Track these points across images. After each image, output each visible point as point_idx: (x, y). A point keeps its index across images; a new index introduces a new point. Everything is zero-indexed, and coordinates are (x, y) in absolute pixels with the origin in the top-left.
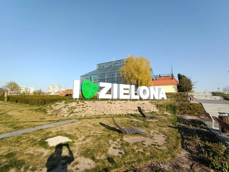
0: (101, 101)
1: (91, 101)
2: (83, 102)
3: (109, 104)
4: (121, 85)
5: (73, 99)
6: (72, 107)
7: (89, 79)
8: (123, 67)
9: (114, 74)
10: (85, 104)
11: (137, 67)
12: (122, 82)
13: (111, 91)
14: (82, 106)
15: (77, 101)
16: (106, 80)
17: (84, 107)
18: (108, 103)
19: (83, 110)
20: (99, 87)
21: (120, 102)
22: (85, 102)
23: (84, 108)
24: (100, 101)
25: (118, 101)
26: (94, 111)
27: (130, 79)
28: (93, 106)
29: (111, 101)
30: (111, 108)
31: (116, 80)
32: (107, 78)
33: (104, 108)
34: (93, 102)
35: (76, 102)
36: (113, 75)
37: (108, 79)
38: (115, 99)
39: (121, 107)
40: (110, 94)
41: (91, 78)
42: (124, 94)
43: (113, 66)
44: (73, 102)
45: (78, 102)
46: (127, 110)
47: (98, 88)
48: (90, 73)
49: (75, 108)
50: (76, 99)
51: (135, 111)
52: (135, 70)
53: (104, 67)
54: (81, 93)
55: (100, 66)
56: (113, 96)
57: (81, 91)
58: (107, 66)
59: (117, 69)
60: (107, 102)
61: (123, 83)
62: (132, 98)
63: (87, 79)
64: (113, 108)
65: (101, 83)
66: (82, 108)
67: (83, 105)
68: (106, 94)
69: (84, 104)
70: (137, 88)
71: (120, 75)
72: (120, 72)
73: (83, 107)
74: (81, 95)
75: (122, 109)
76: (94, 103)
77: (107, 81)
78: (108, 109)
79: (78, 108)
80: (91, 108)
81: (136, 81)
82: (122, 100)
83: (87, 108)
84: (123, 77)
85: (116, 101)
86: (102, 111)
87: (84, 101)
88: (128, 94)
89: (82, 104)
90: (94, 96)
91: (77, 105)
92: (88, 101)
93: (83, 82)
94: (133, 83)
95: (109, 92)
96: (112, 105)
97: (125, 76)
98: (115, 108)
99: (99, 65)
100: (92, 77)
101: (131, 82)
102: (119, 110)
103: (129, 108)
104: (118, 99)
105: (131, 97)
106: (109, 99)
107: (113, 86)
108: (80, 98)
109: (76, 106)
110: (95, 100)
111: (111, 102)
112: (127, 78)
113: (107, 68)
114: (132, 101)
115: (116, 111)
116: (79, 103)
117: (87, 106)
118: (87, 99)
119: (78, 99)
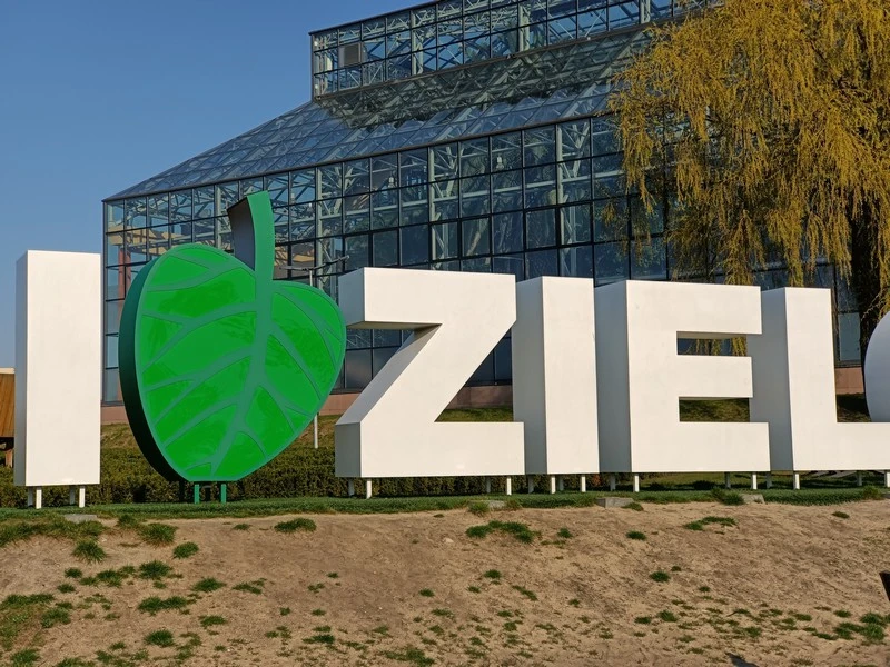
0: (391, 509)
1: (253, 512)
2: (159, 536)
3: (492, 553)
4: (642, 294)
5: (22, 504)
6: (12, 600)
7: (223, 227)
8: (660, 52)
9: (536, 145)
10: (183, 552)
12: (648, 249)
13: (507, 381)
14: (146, 590)
15: (76, 519)
16: (441, 240)
17: (175, 603)
18: (476, 533)
19: (161, 638)
20: (352, 332)
21: (634, 520)
22: (188, 529)
23: (174, 613)
24: (376, 509)
25: (614, 506)
26: (297, 639)
27: (756, 203)
28: (287, 575)
29: (513, 506)
30: (513, 601)
31: (570, 224)
32: (456, 205)
33: (425, 612)
34: (282, 527)
35: (62, 530)
36: (525, 168)
37: (460, 220)
38: (569, 482)
39: (660, 577)
40: (502, 410)
41: (239, 213)
42: (693, 409)
43: (527, 39)
44: (26, 533)
45: (94, 530)
46: (746, 623)
48: (224, 150)
49: (61, 616)
50: (59, 496)
51: (844, 631)
53: (408, 65)
54: (121, 414)
55: (352, 49)
57: (117, 392)
58: (449, 53)
59: (577, 88)
60: (460, 518)
61: (663, 271)
63: (194, 227)
64: (556, 600)
65: (372, 275)
66: (151, 606)
67: (153, 571)
68: (448, 415)
69: (162, 554)
71: (616, 158)
72: (625, 127)
73: (164, 595)
74: (130, 443)
75: (666, 616)
76: (300, 534)
77: (458, 243)
78: (481, 610)
79: (97, 607)
80: (260, 611)
81: (842, 228)
82: (660, 487)
83: (206, 604)
84: (663, 185)
85: (587, 502)
86: (400, 641)
87: (164, 514)
88: (737, 410)
89: (145, 554)
90: (296, 453)
91: (73, 573)
92: (222, 512)
93: (142, 277)
94: (795, 261)
95: (487, 393)
96: (547, 563)
97: (687, 171)
98: (580, 591)
99: (346, 37)
101: (774, 250)
102: (622, 630)
103: (769, 585)
104: (613, 480)
105: (781, 443)
106: (496, 483)
107: (530, 311)
108: (119, 478)
109: (65, 589)
110: (306, 500)
111: (517, 517)
112: (723, 195)
113: (440, 75)
114: (797, 500)
115: (592, 641)
116: (103, 541)
117: (208, 585)
118: (207, 496)
119: (82, 492)
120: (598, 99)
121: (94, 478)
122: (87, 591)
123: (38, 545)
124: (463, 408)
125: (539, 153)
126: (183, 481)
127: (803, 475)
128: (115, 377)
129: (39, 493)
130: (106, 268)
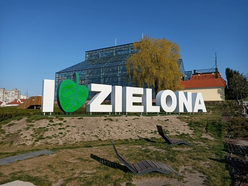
0: (94, 116)
1: (75, 116)
2: (61, 119)
3: (107, 122)
4: (128, 88)
5: (42, 114)
6: (40, 128)
7: (72, 77)
8: (132, 57)
9: (115, 68)
10: (64, 122)
11: (156, 58)
12: (130, 83)
13: (110, 99)
14: (59, 127)
15: (50, 117)
16: (102, 80)
17: (63, 128)
18: (105, 120)
19: (61, 133)
20: (89, 92)
21: (126, 118)
22: (65, 119)
23: (63, 130)
24: (92, 116)
25: (124, 116)
26: (80, 134)
27: (143, 77)
28: (79, 125)
29: (110, 116)
30: (110, 129)
31: (119, 79)
32: (104, 76)
33: (98, 130)
34: (78, 119)
35: (47, 118)
36: (114, 71)
37: (105, 78)
38: (118, 113)
39: (129, 126)
40: (109, 103)
41: (74, 75)
42: (134, 104)
43: (114, 54)
44: (42, 118)
45: (52, 118)
46: (140, 132)
47: (87, 94)
48: (73, 67)
49: (47, 130)
50: (47, 114)
51: (152, 133)
52: (152, 61)
53: (99, 57)
54: (56, 102)
55: (91, 54)
56: (114, 108)
57: (56, 99)
58: (104, 55)
59: (121, 61)
60: (103, 118)
61: (131, 86)
62: (148, 110)
63: (68, 77)
64: (115, 129)
65: (92, 85)
66: (60, 129)
67: (60, 124)
68: (102, 104)
69: (62, 122)
70: (156, 94)
71: (126, 70)
72: (127, 66)
73: (62, 127)
74: (58, 106)
75: (130, 131)
76: (81, 120)
77: (104, 81)
78: (105, 130)
79: (52, 129)
80: (75, 130)
81: (154, 81)
82: (130, 114)
83: (68, 129)
84: (132, 74)
85: (120, 116)
86: (94, 134)
87: (62, 116)
88: (139, 104)
89: (59, 122)
90: (81, 108)
91: (49, 124)
92: (70, 116)
94: (148, 85)
95: (107, 101)
96: (114, 124)
97: (135, 73)
98: (119, 128)
99: (90, 52)
100: (77, 74)
101: (145, 84)
102: (124, 132)
103: (143, 127)
104: (124, 113)
105: (145, 109)
106: (108, 113)
107: (113, 90)
108: (56, 111)
109: (48, 126)
110: (82, 115)
111: (111, 118)
112: (139, 76)
113: (103, 58)
114: (147, 116)
115: (120, 134)
116: (53, 120)
117: (68, 126)
118: (68, 114)
119: (51, 113)
120: (124, 63)
121: (52, 111)
122: (51, 127)
123: (44, 120)
124: (104, 103)
125: (116, 69)
126: (65, 112)
127: (148, 113)
128: (56, 97)
129: (45, 113)
130: (56, 82)
